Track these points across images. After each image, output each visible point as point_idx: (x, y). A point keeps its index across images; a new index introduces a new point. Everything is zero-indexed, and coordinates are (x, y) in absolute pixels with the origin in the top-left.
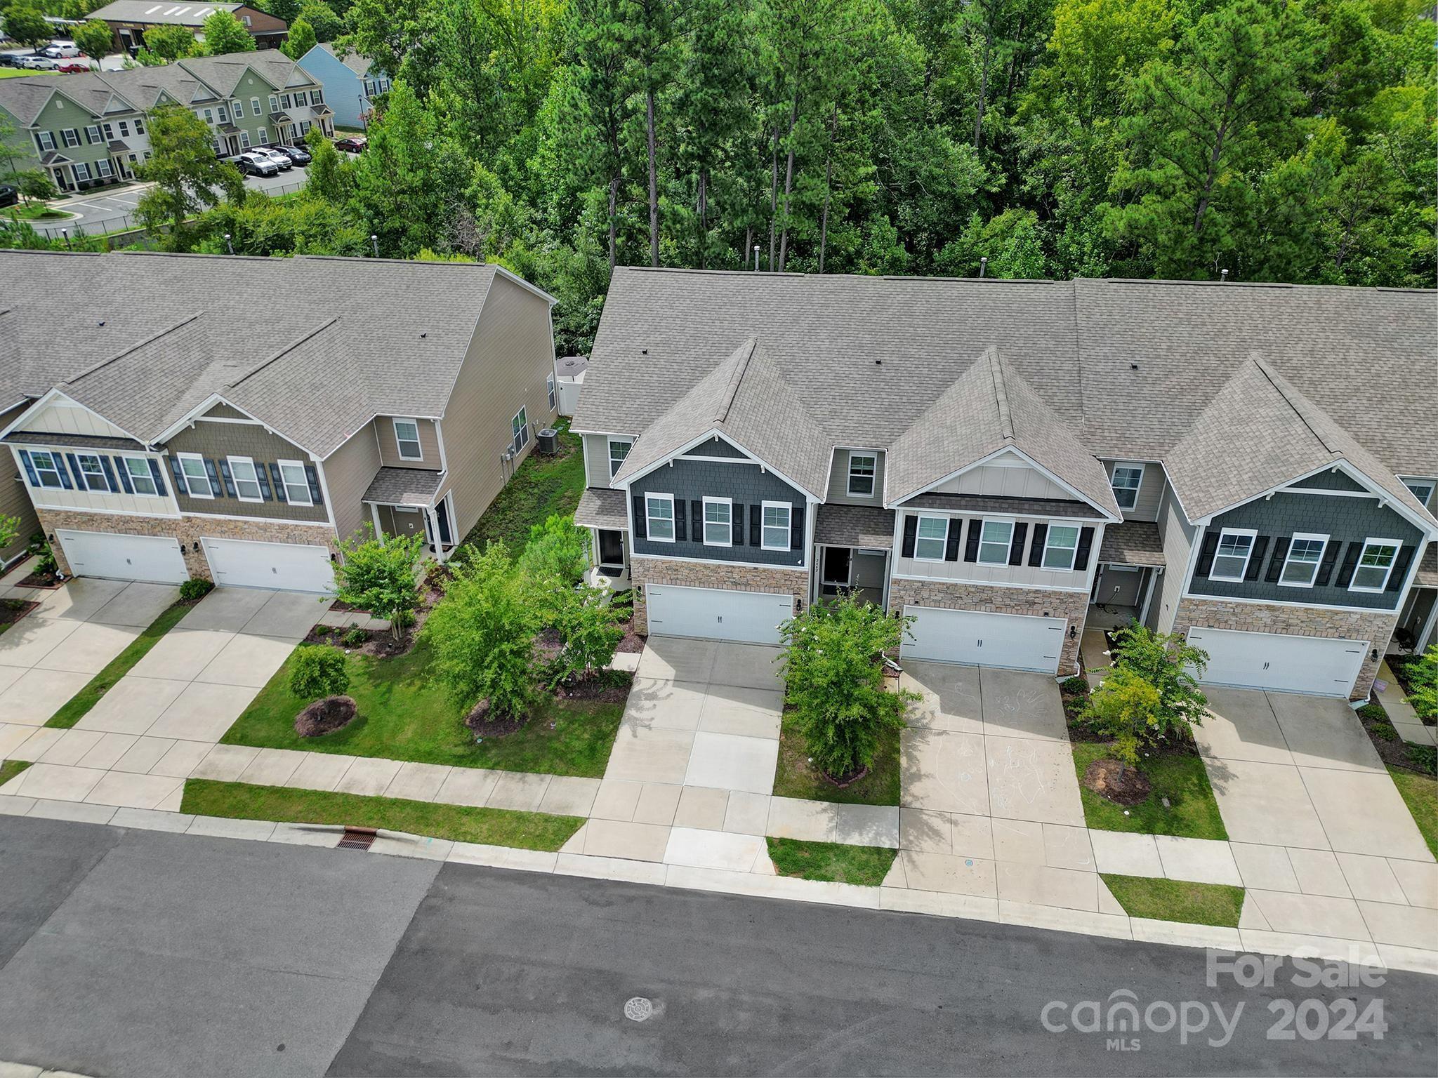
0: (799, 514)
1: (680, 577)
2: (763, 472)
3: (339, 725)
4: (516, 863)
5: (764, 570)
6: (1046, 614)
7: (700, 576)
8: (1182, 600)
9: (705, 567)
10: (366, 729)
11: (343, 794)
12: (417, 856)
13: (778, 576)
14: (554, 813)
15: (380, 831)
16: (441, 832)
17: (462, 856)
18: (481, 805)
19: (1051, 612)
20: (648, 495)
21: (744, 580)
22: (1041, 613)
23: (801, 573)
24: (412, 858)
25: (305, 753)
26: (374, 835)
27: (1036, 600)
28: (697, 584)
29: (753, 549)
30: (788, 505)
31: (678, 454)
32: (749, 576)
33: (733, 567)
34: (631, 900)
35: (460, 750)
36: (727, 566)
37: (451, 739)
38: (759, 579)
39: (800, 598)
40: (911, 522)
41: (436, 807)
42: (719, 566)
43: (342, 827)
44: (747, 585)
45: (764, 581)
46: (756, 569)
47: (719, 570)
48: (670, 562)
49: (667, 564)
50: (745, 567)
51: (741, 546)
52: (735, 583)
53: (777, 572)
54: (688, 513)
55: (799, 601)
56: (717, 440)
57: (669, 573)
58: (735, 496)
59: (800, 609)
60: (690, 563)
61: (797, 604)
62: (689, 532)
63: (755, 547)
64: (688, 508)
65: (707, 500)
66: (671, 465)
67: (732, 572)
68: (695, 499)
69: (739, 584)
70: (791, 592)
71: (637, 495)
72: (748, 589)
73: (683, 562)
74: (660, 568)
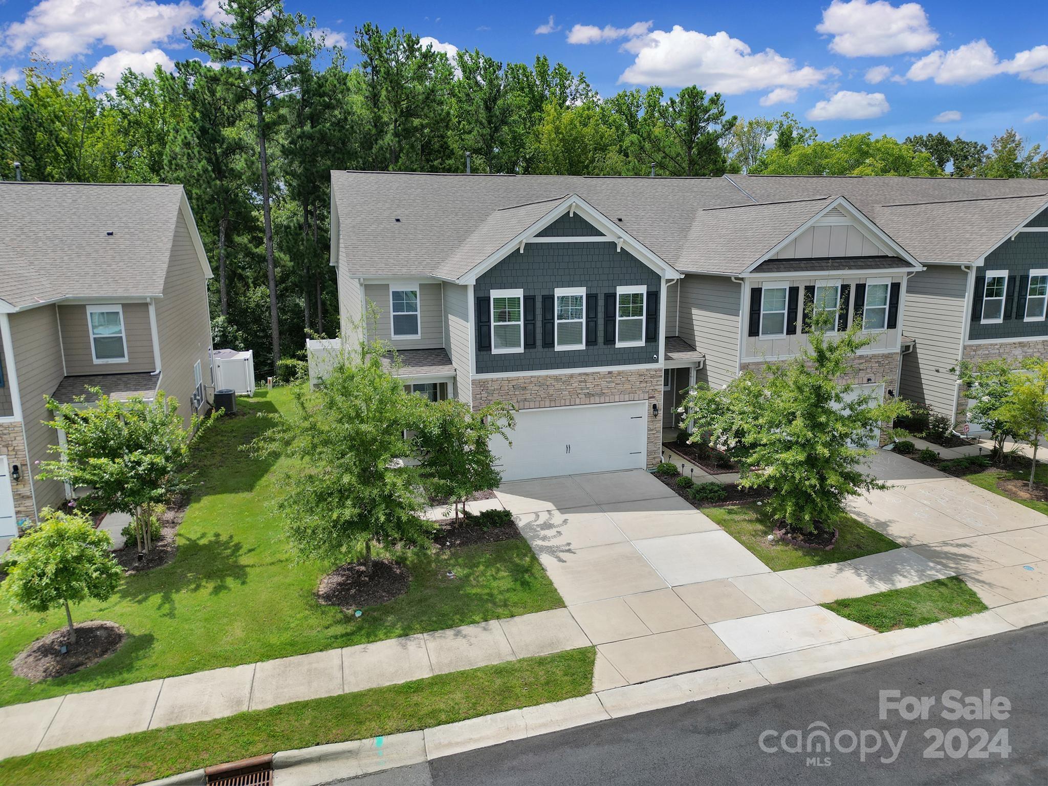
0: (653, 297)
1: (528, 396)
2: (619, 250)
3: (104, 652)
4: (544, 725)
5: (619, 373)
6: (869, 380)
7: (551, 392)
8: (965, 347)
9: (557, 379)
10: (157, 646)
11: (170, 729)
12: (371, 770)
13: (632, 378)
14: (545, 653)
15: (280, 755)
16: (390, 725)
17: (450, 745)
18: (426, 675)
19: (872, 376)
20: (495, 294)
21: (598, 390)
22: (865, 380)
23: (656, 370)
24: (365, 775)
25: (57, 700)
26: (268, 766)
27: (861, 367)
28: (547, 404)
29: (608, 349)
30: (643, 289)
31: (529, 237)
32: (604, 384)
33: (586, 374)
34: (753, 712)
35: (339, 630)
36: (580, 374)
37: (313, 621)
38: (613, 385)
39: (655, 402)
40: (756, 294)
41: (357, 697)
42: (572, 376)
43: (201, 772)
44: (602, 394)
45: (619, 387)
46: (610, 373)
47: (572, 381)
48: (518, 378)
49: (514, 383)
50: (599, 373)
51: (595, 347)
52: (589, 395)
53: (632, 373)
54: (539, 311)
55: (655, 406)
56: (571, 215)
57: (516, 393)
58: (590, 284)
59: (656, 416)
60: (540, 376)
61: (652, 410)
62: (539, 336)
63: (609, 346)
64: (539, 305)
65: (559, 292)
66: (522, 251)
67: (585, 381)
68: (546, 293)
69: (593, 395)
70: (646, 396)
71: (481, 295)
72: (602, 400)
73: (532, 377)
74: (507, 388)
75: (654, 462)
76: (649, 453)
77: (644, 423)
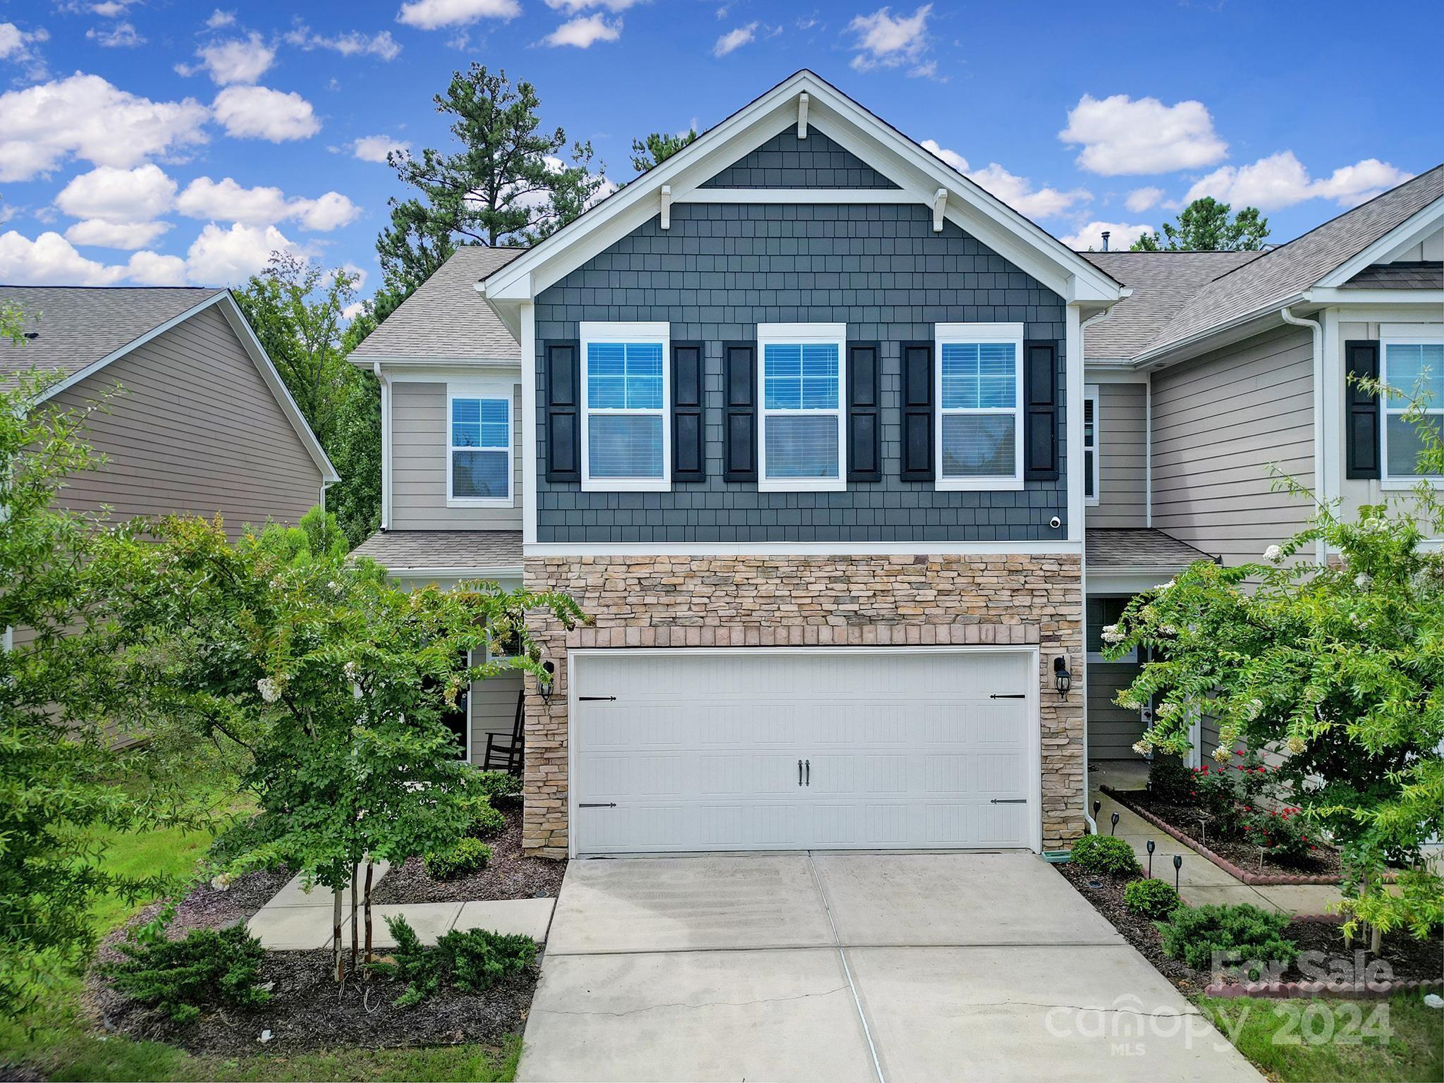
0: (1045, 355)
1: (682, 611)
2: (938, 226)
5: (948, 563)
7: (748, 603)
9: (765, 567)
13: (988, 580)
20: (592, 333)
21: (883, 606)
23: (1060, 561)
28: (737, 637)
29: (912, 494)
30: (1012, 333)
32: (901, 588)
33: (850, 560)
36: (833, 560)
38: (930, 594)
39: (1059, 652)
42: (806, 563)
44: (896, 619)
45: (950, 602)
46: (920, 560)
47: (808, 576)
48: (653, 561)
49: (643, 572)
50: (887, 558)
51: (875, 487)
52: (858, 620)
53: (986, 565)
54: (714, 383)
55: (1059, 665)
56: (802, 133)
57: (648, 600)
58: (856, 314)
59: (1063, 691)
60: (715, 558)
61: (1052, 675)
62: (715, 451)
63: (917, 487)
64: (714, 366)
65: (770, 334)
66: (665, 224)
67: (847, 579)
68: (734, 335)
69: (871, 620)
70: (1033, 634)
71: (556, 334)
72: (899, 637)
73: (693, 559)
74: (621, 586)
75: (1065, 831)
76: (1049, 802)
77: (1031, 711)
